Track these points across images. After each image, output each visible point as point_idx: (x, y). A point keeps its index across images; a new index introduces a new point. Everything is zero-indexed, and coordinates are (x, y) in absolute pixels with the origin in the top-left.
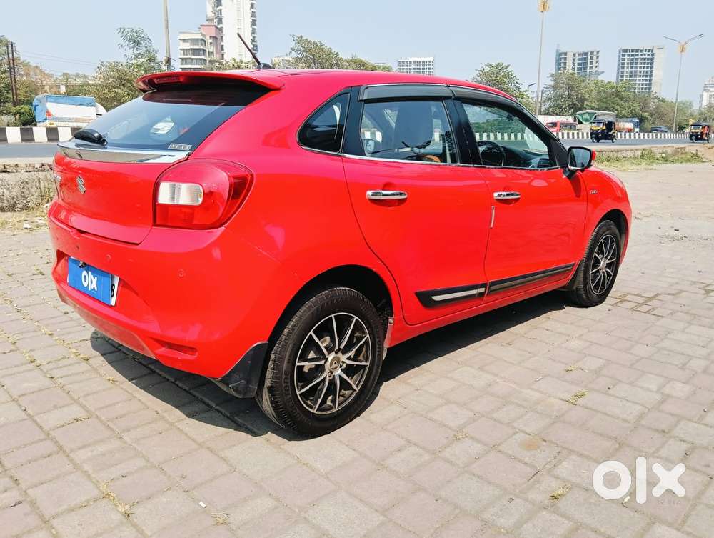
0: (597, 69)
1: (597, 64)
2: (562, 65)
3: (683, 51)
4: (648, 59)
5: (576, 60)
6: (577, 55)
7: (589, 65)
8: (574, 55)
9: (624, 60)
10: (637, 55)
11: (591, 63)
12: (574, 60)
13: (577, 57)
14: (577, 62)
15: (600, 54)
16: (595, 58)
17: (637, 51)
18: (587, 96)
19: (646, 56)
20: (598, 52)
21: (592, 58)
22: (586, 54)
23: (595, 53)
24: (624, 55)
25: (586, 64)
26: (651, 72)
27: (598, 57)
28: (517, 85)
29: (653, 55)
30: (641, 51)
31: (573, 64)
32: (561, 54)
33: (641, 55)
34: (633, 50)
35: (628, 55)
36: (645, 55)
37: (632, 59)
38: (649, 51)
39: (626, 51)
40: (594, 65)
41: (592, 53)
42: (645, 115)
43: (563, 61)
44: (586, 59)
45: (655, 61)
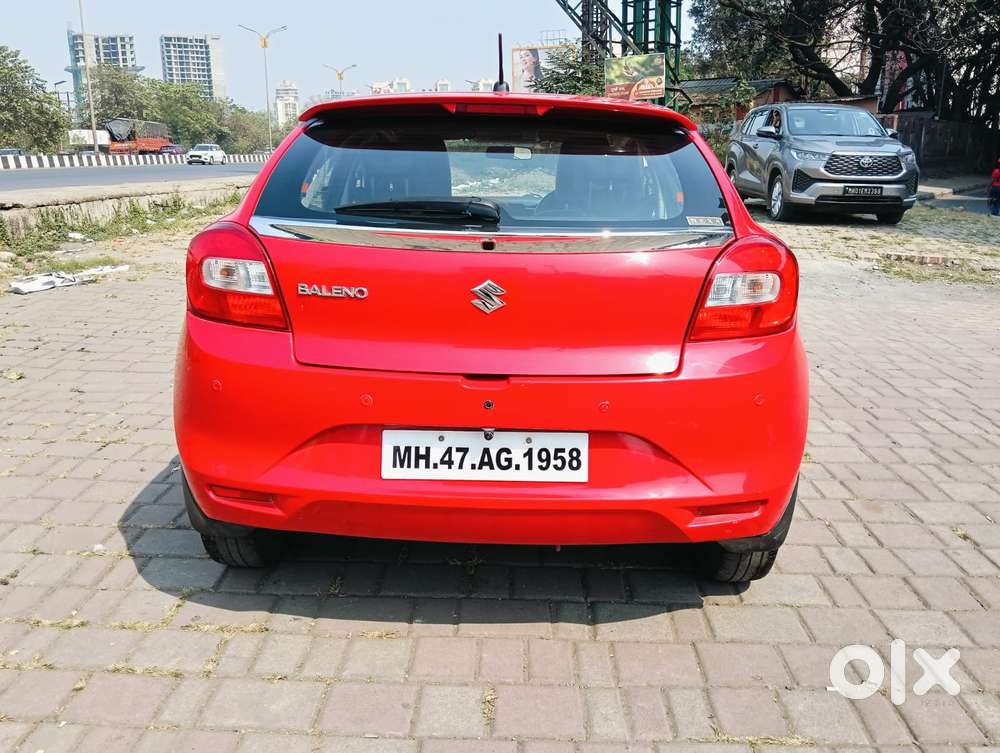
0: (134, 63)
1: (133, 56)
2: (81, 55)
3: (265, 46)
4: (202, 53)
5: (101, 47)
6: (100, 40)
7: (121, 57)
8: (97, 40)
9: (169, 52)
10: (186, 46)
11: (124, 53)
12: (97, 47)
13: (101, 44)
14: (102, 52)
15: (134, 41)
16: (128, 46)
17: (185, 40)
18: (145, 102)
19: (199, 49)
20: (131, 38)
21: (123, 46)
22: (114, 40)
23: (127, 40)
24: (168, 45)
25: (116, 54)
26: (209, 70)
27: (131, 45)
28: (40, 83)
29: (207, 47)
30: (191, 41)
31: (98, 53)
32: (75, 38)
33: (192, 47)
34: (179, 40)
35: (174, 46)
36: (196, 46)
37: (180, 52)
38: (201, 41)
39: (169, 39)
40: (129, 56)
41: (122, 39)
42: (225, 129)
43: (80, 48)
44: (115, 47)
45: (211, 55)
